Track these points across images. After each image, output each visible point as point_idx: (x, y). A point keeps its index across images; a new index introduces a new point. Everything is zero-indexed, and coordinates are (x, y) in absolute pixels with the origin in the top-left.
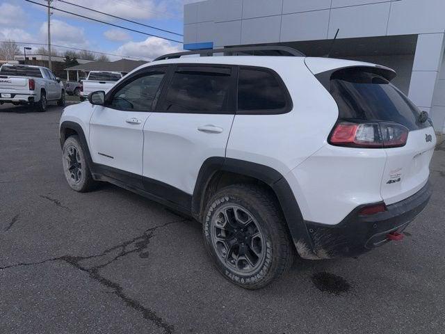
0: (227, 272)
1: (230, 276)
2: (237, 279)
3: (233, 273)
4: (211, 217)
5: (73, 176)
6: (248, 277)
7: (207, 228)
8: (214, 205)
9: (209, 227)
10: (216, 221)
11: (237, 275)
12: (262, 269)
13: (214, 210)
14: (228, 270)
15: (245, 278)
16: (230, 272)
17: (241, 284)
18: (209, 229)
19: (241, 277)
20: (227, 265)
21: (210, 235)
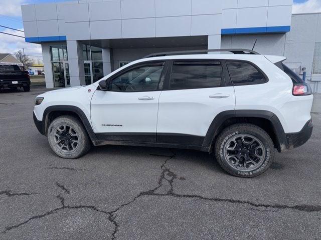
0: (239, 173)
1: (242, 173)
2: (247, 174)
3: (243, 172)
4: (224, 146)
5: (64, 148)
6: (254, 170)
7: (221, 152)
8: (227, 138)
9: (223, 151)
10: (228, 147)
11: (247, 172)
12: (263, 163)
13: (227, 141)
14: (239, 171)
15: (252, 171)
16: (241, 172)
17: (250, 175)
18: (223, 153)
19: (249, 172)
20: (239, 169)
21: (223, 156)
